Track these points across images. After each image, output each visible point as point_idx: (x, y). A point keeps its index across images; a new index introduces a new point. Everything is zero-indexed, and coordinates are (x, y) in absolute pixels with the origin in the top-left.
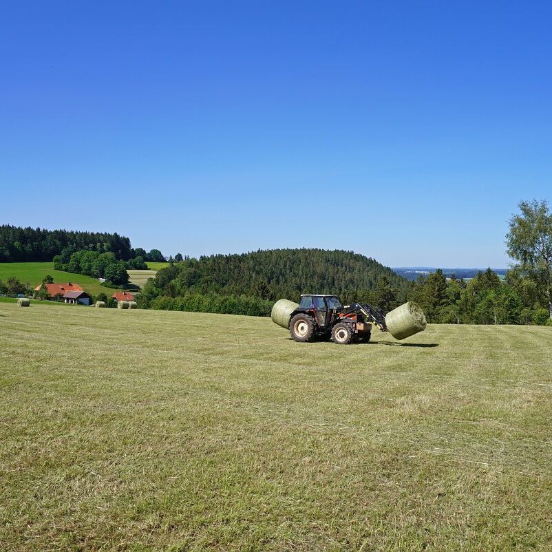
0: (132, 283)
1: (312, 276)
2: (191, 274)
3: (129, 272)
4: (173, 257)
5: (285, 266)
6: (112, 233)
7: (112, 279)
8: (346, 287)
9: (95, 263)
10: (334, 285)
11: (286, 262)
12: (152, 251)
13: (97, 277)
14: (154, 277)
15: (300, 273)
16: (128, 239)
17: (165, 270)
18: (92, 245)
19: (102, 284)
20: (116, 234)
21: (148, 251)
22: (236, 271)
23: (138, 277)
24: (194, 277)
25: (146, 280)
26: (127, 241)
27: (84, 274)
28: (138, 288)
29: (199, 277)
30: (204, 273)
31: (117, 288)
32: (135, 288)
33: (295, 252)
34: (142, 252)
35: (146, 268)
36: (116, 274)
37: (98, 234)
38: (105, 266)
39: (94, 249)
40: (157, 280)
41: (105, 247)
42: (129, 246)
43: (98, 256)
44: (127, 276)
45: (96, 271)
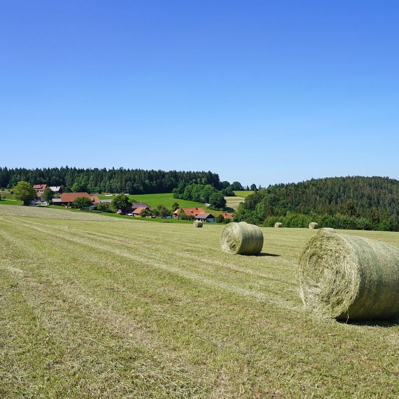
0: (228, 206)
1: (361, 197)
2: (271, 198)
3: (226, 198)
4: (249, 187)
5: (339, 190)
6: (207, 171)
7: (214, 204)
8: (390, 205)
9: (202, 193)
10: (379, 203)
11: (339, 187)
12: (234, 183)
13: (203, 202)
14: (244, 201)
15: (352, 195)
16: (218, 175)
17: (252, 196)
18: (194, 180)
19: (208, 208)
20: (209, 172)
21: (231, 183)
22: (304, 196)
23: (234, 202)
24: (274, 201)
25: (238, 204)
27: (194, 201)
28: (232, 209)
29: (278, 201)
30: (281, 198)
31: (218, 210)
32: (230, 210)
33: (343, 179)
34: (227, 184)
35: (234, 195)
36: (217, 200)
37: (197, 172)
38: (209, 195)
39: (196, 183)
40: (246, 204)
41: (203, 181)
42: (219, 179)
43: (203, 187)
44: (225, 201)
45: (202, 198)
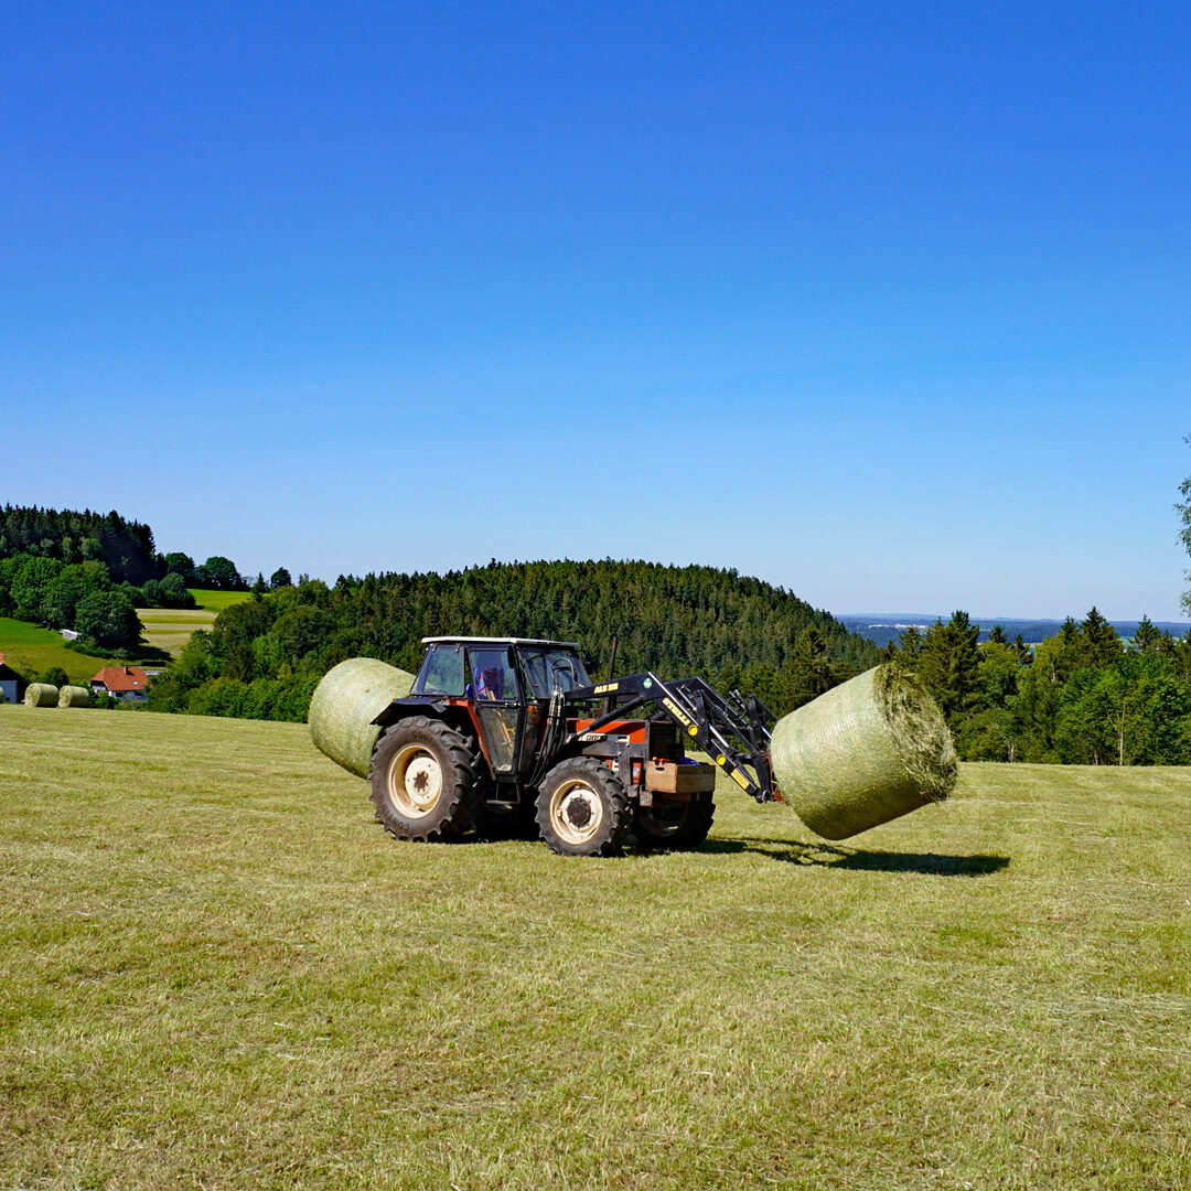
0: (150, 645)
1: (628, 632)
2: (306, 620)
3: (141, 613)
4: (267, 579)
5: (558, 605)
6: (104, 512)
7: (95, 631)
8: (718, 660)
9: (52, 590)
10: (684, 654)
11: (560, 594)
12: (210, 561)
13: (56, 626)
14: (209, 629)
15: (598, 622)
16: (147, 528)
17: (240, 609)
18: (48, 543)
19: (69, 646)
20: (114, 514)
21: (200, 561)
22: (427, 616)
23: (166, 629)
24: (315, 630)
25: (188, 636)
26: (144, 533)
27: (21, 618)
28: (166, 656)
29: (329, 630)
30: (343, 621)
31: (108, 657)
32: (157, 657)
33: (583, 569)
34: (182, 563)
35: (190, 604)
36: (105, 619)
37: (66, 514)
38: (78, 598)
39: (55, 552)
40: (216, 638)
41: (84, 548)
42: (151, 547)
43: (58, 570)
44: (135, 625)
45: (53, 613)
